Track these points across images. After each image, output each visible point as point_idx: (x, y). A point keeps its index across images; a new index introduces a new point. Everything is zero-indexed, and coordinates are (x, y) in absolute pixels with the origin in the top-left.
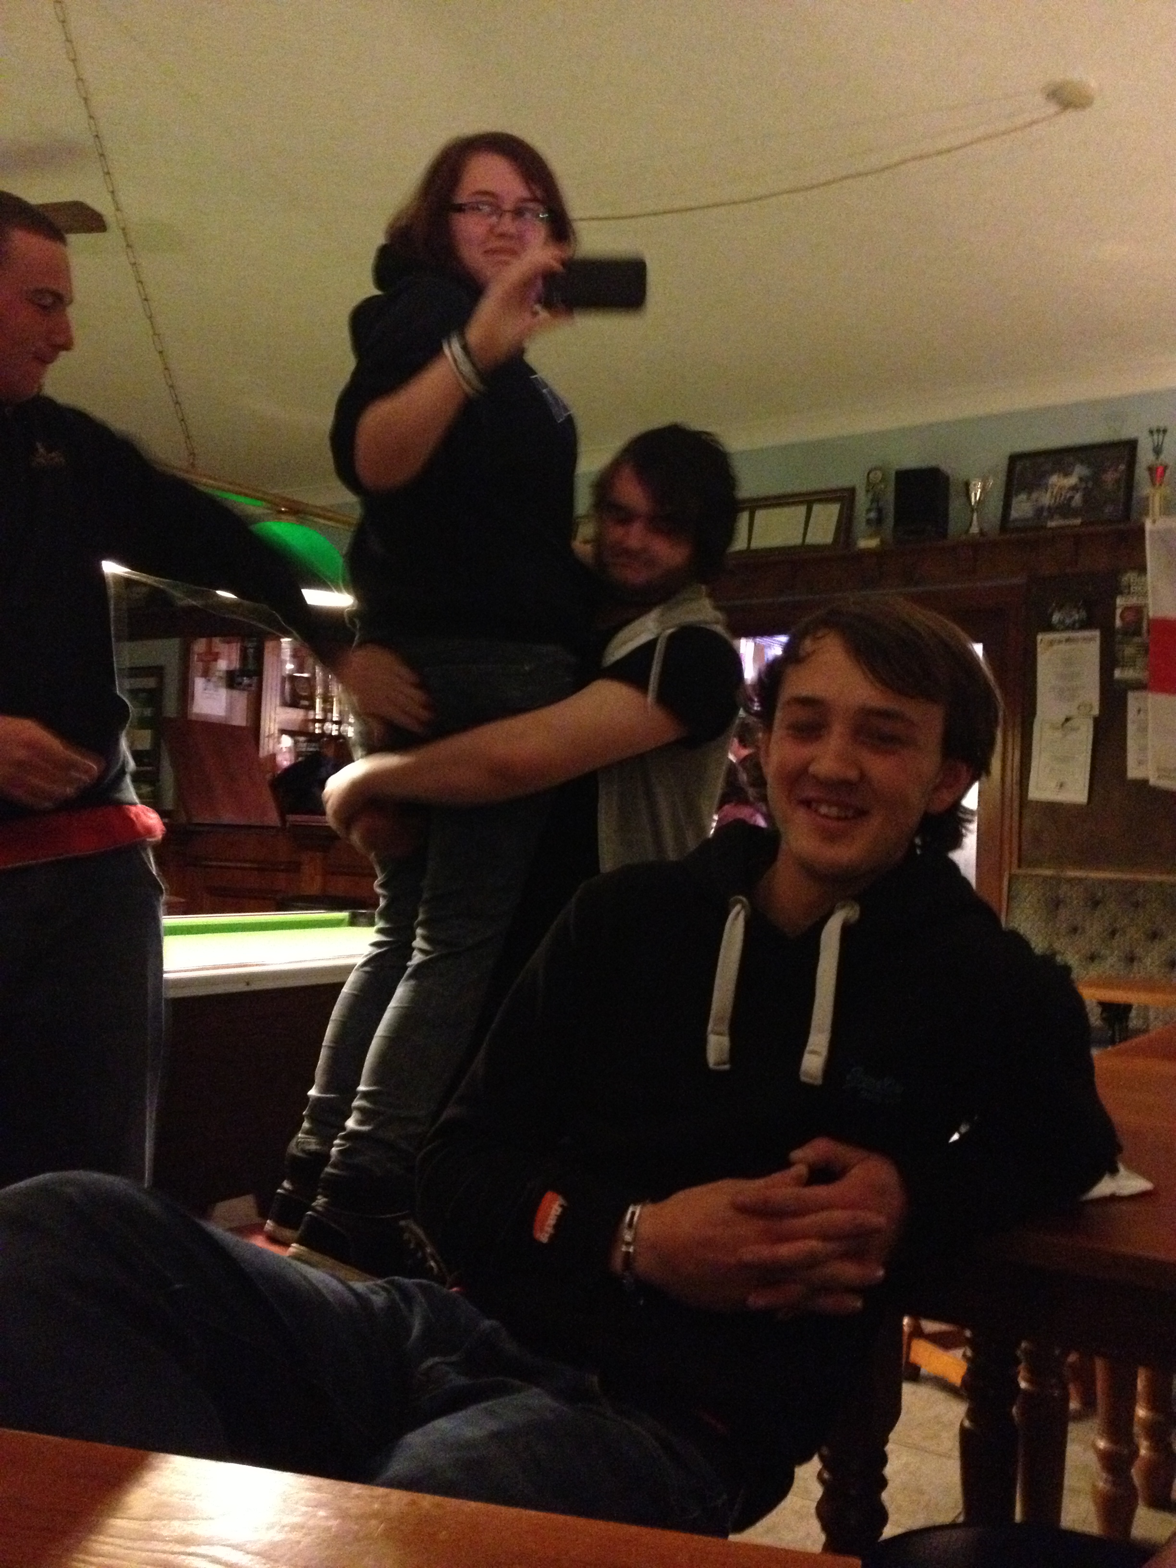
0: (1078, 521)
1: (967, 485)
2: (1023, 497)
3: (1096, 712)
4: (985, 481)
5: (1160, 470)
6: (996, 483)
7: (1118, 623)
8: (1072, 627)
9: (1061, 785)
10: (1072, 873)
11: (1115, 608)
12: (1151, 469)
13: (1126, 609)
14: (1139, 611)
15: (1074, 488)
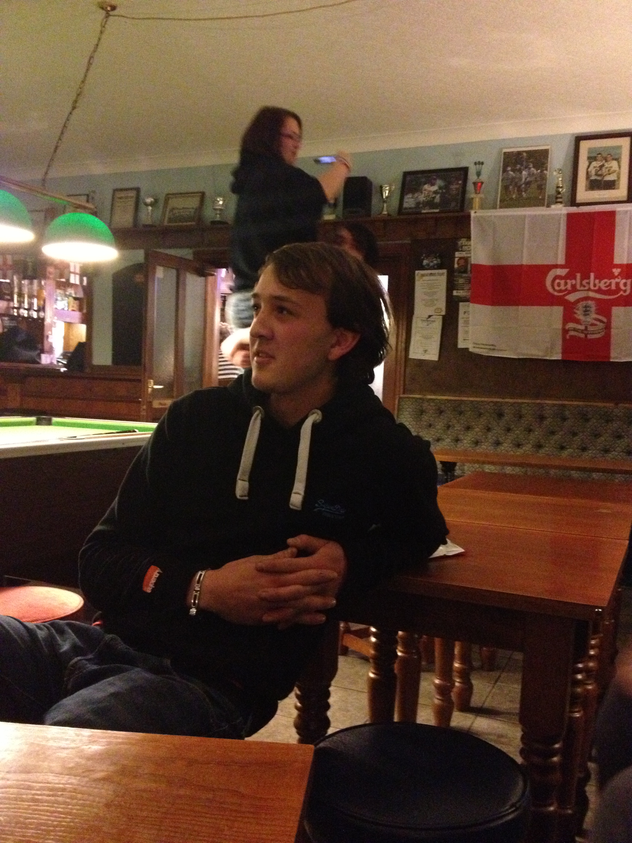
0: (437, 211)
1: (381, 187)
2: (410, 196)
3: (443, 313)
4: (390, 186)
5: (479, 184)
6: (397, 187)
7: (456, 266)
8: (433, 268)
9: (426, 351)
10: (429, 397)
11: (454, 258)
12: (475, 184)
13: (460, 258)
14: (466, 260)
15: (435, 192)
